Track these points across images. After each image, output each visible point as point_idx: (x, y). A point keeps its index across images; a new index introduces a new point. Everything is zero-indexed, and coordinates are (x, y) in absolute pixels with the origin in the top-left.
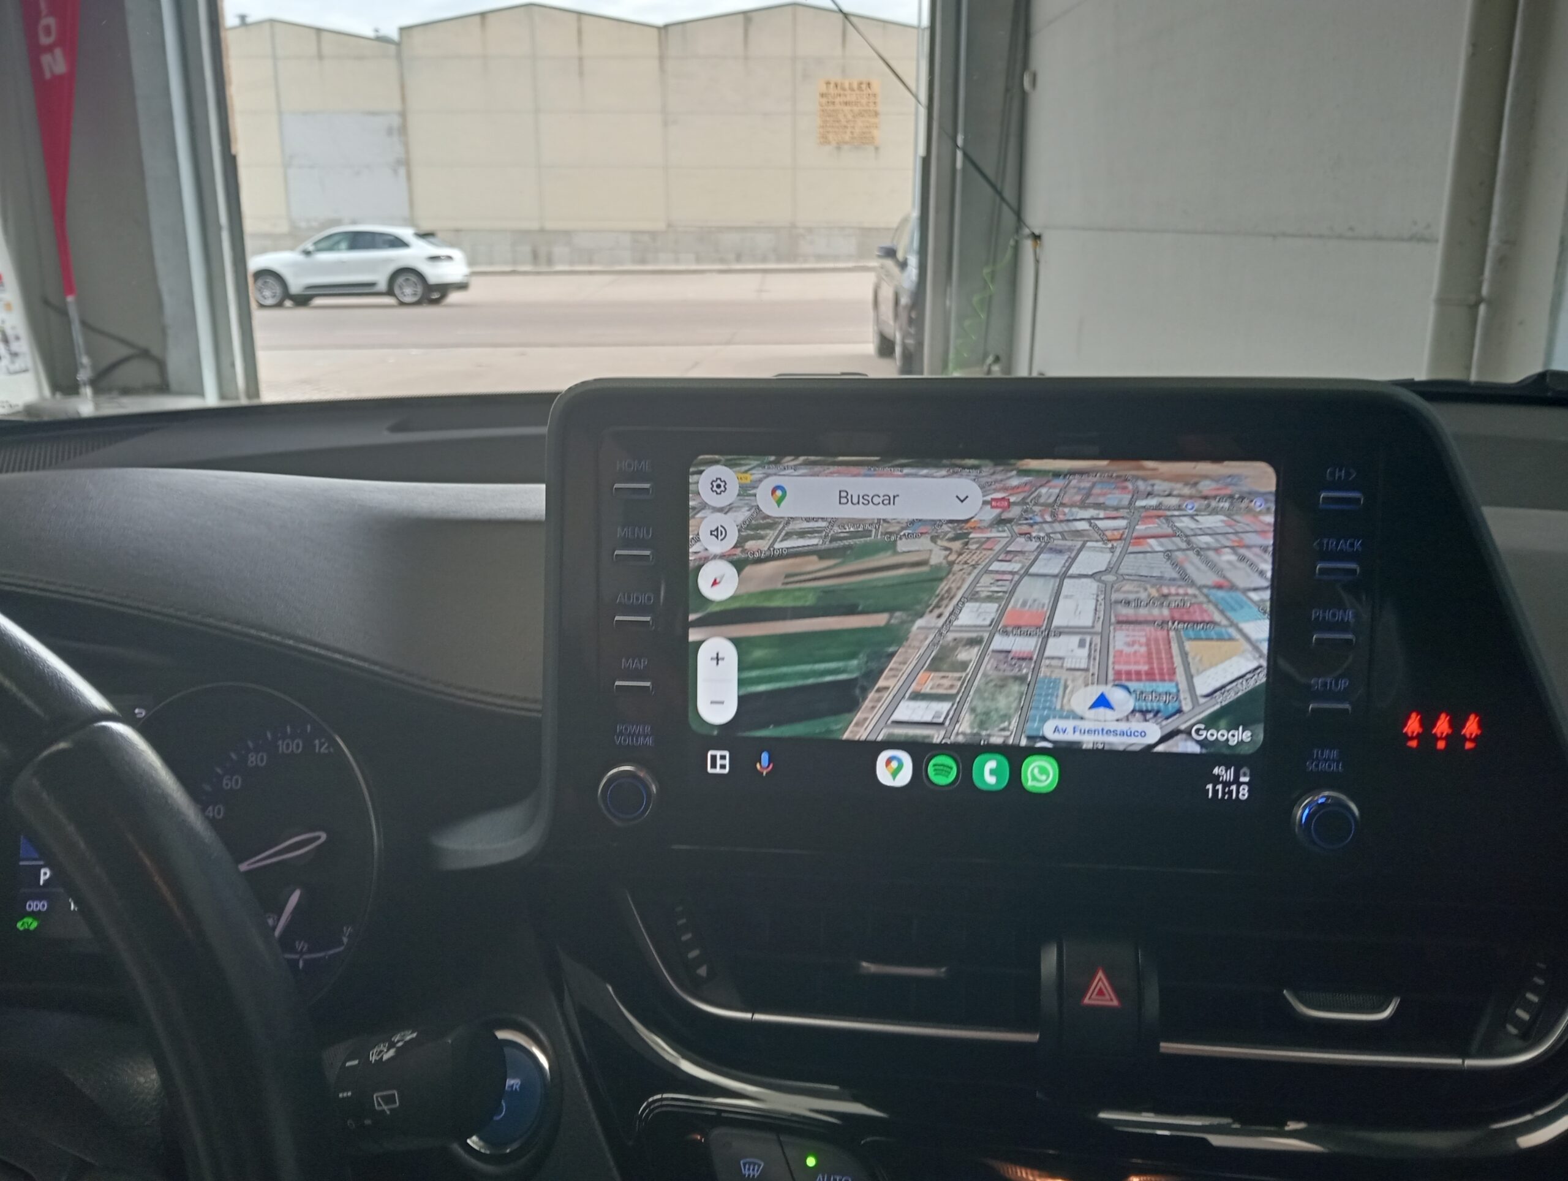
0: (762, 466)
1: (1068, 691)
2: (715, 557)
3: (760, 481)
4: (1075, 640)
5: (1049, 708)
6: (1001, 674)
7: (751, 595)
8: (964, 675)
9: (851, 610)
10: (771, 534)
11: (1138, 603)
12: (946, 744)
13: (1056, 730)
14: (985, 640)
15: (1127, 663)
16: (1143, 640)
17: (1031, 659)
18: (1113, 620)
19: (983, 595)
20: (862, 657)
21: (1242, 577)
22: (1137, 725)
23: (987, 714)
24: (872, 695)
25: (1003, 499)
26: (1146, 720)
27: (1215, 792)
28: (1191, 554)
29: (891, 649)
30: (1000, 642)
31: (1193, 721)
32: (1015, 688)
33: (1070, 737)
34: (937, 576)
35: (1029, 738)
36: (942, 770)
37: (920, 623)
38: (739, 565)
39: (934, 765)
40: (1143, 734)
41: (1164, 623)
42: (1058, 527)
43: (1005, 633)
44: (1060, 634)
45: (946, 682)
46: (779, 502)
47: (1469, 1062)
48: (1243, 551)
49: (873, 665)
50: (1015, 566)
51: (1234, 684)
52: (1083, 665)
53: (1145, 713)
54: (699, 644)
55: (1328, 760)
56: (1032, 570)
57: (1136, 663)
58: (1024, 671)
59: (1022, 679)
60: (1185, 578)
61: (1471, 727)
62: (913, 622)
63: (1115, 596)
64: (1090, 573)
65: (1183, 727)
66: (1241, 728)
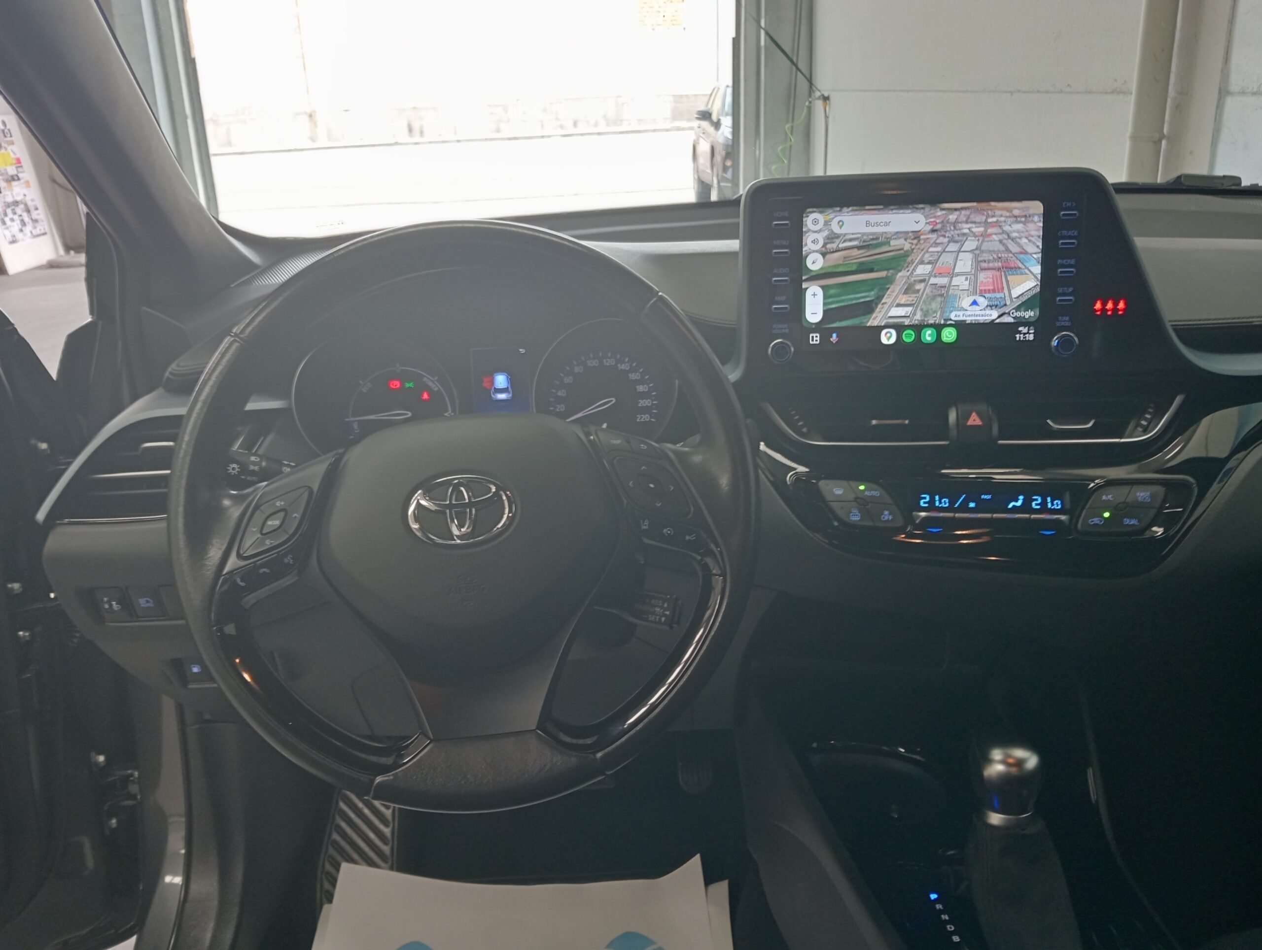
0: (834, 212)
1: (961, 299)
2: (814, 251)
3: (833, 218)
4: (964, 277)
5: (953, 307)
6: (933, 294)
7: (830, 267)
8: (918, 295)
9: (871, 270)
10: (837, 241)
11: (989, 261)
12: (910, 325)
13: (956, 316)
14: (927, 280)
15: (985, 286)
16: (991, 276)
17: (945, 287)
18: (979, 269)
19: (926, 261)
20: (876, 291)
21: (1031, 249)
22: (988, 312)
23: (927, 311)
24: (880, 306)
25: (934, 222)
26: (992, 309)
27: (1020, 337)
28: (1010, 241)
29: (887, 286)
30: (933, 280)
31: (1011, 309)
32: (939, 299)
33: (961, 318)
34: (907, 254)
35: (945, 320)
36: (909, 335)
37: (900, 274)
38: (824, 255)
39: (905, 334)
40: (991, 315)
41: (999, 269)
42: (956, 232)
43: (935, 276)
44: (958, 275)
45: (911, 299)
46: (841, 227)
47: (1123, 440)
48: (1031, 238)
49: (880, 293)
50: (939, 249)
51: (1027, 293)
52: (967, 288)
53: (991, 306)
54: (806, 289)
55: (1065, 321)
56: (947, 250)
57: (989, 286)
58: (943, 292)
59: (942, 295)
60: (1008, 250)
61: (1121, 305)
62: (897, 274)
63: (980, 259)
64: (969, 250)
65: (1007, 312)
66: (1030, 311)
